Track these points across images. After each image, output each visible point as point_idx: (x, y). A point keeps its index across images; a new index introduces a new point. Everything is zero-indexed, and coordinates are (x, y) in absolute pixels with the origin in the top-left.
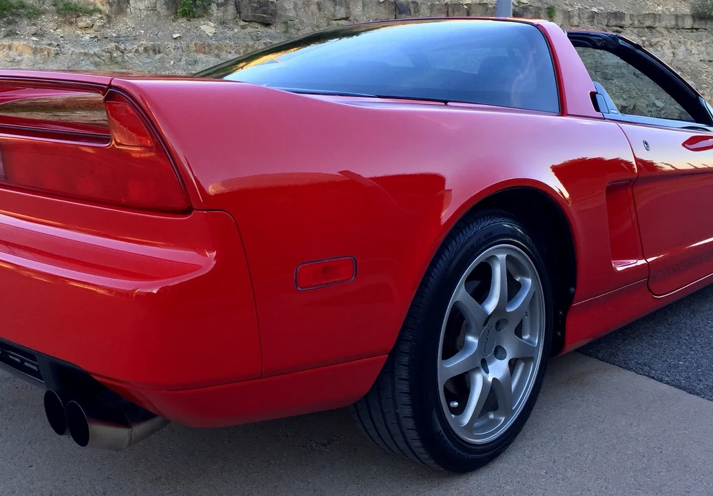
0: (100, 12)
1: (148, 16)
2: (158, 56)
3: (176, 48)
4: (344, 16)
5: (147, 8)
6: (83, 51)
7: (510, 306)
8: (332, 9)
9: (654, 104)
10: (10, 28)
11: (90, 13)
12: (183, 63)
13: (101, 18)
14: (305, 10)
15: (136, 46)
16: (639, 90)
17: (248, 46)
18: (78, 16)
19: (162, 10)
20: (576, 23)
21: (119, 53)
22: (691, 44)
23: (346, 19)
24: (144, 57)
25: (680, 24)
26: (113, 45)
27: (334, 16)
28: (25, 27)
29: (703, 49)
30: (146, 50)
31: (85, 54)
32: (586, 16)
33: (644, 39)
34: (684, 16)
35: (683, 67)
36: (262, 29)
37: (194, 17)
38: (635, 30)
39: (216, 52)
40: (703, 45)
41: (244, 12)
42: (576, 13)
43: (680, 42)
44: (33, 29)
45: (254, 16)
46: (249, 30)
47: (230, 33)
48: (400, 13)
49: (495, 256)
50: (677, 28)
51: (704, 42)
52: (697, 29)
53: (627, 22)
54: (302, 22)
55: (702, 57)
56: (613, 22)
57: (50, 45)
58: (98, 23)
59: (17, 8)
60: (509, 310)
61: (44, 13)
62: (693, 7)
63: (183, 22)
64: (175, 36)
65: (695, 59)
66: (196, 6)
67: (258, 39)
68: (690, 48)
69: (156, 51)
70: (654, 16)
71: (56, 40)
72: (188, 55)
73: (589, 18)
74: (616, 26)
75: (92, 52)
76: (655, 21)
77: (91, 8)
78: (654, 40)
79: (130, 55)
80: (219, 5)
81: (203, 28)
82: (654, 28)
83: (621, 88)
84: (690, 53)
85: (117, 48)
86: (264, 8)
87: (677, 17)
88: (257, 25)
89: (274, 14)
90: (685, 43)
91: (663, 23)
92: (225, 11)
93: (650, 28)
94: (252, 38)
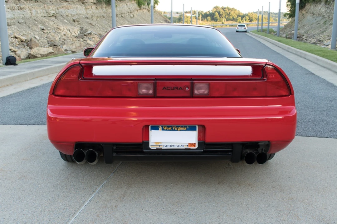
16: (25, 31)
22: (37, 8)
29: (42, 11)
33: (18, 5)
35: (37, 19)
40: (41, 9)
43: (32, 7)
51: (41, 7)
55: (42, 14)
65: (39, 16)
68: (37, 10)
78: (22, 6)
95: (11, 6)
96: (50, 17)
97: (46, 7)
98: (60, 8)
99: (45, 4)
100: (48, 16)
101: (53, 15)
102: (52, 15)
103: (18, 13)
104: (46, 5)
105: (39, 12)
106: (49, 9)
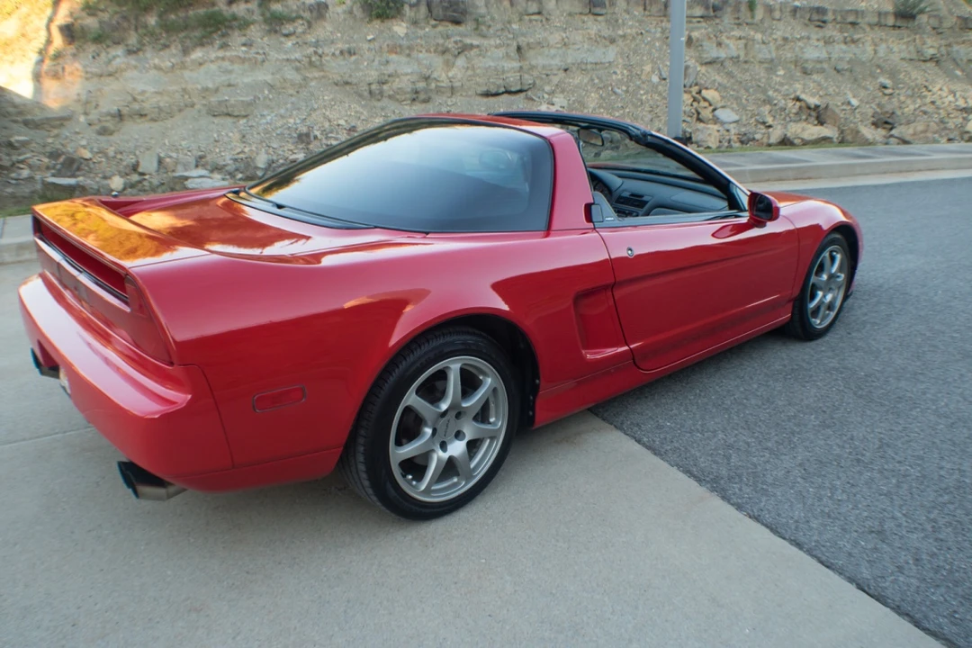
0: (302, 18)
1: (345, 20)
2: (353, 58)
3: (370, 50)
4: (536, 11)
5: (345, 12)
6: (285, 57)
7: (466, 402)
8: (524, 5)
9: (849, 103)
10: (224, 40)
11: (292, 20)
12: (376, 63)
13: (303, 24)
14: (497, 7)
15: (333, 50)
16: (837, 87)
17: (438, 44)
18: (283, 24)
19: (358, 12)
20: (778, 17)
21: (318, 57)
22: (893, 42)
23: (539, 13)
24: (340, 61)
25: (883, 21)
26: (312, 49)
27: (526, 11)
28: (236, 38)
29: (904, 47)
30: (342, 52)
31: (288, 60)
32: (788, 10)
33: (846, 35)
34: (886, 14)
35: (883, 65)
36: (451, 28)
37: (388, 18)
38: (838, 26)
39: (407, 52)
40: (904, 43)
41: (435, 12)
42: (777, 7)
43: (881, 39)
44: (243, 39)
45: (445, 16)
46: (440, 28)
47: (421, 33)
48: (594, 6)
49: (448, 368)
50: (879, 25)
51: (905, 40)
52: (899, 27)
53: (830, 17)
54: (493, 19)
55: (903, 55)
56: (815, 17)
57: (258, 53)
58: (300, 30)
59: (230, 21)
60: (464, 405)
61: (252, 24)
62: (895, 5)
63: (377, 24)
64: (369, 38)
65: (895, 58)
66: (390, 8)
67: (448, 37)
68: (891, 46)
69: (351, 53)
70: (856, 12)
71: (263, 48)
72: (381, 56)
73: (791, 12)
74: (818, 21)
75: (293, 58)
76: (857, 17)
77: (294, 15)
78: (856, 37)
79: (327, 58)
80: (411, 6)
81: (396, 28)
82: (858, 24)
83: (819, 85)
84: (891, 51)
85: (316, 53)
86: (455, 7)
87: (880, 14)
88: (447, 24)
89: (464, 13)
90: (886, 41)
91: (866, 20)
92: (418, 11)
93: (853, 24)
94: (442, 37)
95: (828, 35)
96: (924, 61)
97: (917, 41)
98: (958, 43)
99: (916, 34)
100: (919, 60)
101: (931, 59)
102: (929, 57)
103: (841, 49)
104: (917, 37)
105: (895, 49)
106: (924, 44)
